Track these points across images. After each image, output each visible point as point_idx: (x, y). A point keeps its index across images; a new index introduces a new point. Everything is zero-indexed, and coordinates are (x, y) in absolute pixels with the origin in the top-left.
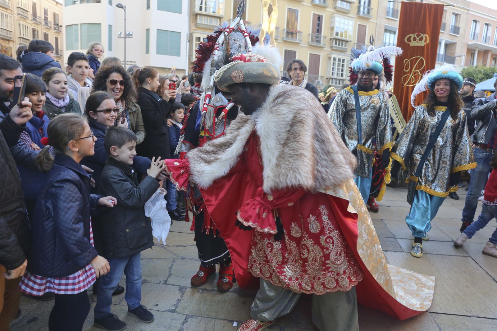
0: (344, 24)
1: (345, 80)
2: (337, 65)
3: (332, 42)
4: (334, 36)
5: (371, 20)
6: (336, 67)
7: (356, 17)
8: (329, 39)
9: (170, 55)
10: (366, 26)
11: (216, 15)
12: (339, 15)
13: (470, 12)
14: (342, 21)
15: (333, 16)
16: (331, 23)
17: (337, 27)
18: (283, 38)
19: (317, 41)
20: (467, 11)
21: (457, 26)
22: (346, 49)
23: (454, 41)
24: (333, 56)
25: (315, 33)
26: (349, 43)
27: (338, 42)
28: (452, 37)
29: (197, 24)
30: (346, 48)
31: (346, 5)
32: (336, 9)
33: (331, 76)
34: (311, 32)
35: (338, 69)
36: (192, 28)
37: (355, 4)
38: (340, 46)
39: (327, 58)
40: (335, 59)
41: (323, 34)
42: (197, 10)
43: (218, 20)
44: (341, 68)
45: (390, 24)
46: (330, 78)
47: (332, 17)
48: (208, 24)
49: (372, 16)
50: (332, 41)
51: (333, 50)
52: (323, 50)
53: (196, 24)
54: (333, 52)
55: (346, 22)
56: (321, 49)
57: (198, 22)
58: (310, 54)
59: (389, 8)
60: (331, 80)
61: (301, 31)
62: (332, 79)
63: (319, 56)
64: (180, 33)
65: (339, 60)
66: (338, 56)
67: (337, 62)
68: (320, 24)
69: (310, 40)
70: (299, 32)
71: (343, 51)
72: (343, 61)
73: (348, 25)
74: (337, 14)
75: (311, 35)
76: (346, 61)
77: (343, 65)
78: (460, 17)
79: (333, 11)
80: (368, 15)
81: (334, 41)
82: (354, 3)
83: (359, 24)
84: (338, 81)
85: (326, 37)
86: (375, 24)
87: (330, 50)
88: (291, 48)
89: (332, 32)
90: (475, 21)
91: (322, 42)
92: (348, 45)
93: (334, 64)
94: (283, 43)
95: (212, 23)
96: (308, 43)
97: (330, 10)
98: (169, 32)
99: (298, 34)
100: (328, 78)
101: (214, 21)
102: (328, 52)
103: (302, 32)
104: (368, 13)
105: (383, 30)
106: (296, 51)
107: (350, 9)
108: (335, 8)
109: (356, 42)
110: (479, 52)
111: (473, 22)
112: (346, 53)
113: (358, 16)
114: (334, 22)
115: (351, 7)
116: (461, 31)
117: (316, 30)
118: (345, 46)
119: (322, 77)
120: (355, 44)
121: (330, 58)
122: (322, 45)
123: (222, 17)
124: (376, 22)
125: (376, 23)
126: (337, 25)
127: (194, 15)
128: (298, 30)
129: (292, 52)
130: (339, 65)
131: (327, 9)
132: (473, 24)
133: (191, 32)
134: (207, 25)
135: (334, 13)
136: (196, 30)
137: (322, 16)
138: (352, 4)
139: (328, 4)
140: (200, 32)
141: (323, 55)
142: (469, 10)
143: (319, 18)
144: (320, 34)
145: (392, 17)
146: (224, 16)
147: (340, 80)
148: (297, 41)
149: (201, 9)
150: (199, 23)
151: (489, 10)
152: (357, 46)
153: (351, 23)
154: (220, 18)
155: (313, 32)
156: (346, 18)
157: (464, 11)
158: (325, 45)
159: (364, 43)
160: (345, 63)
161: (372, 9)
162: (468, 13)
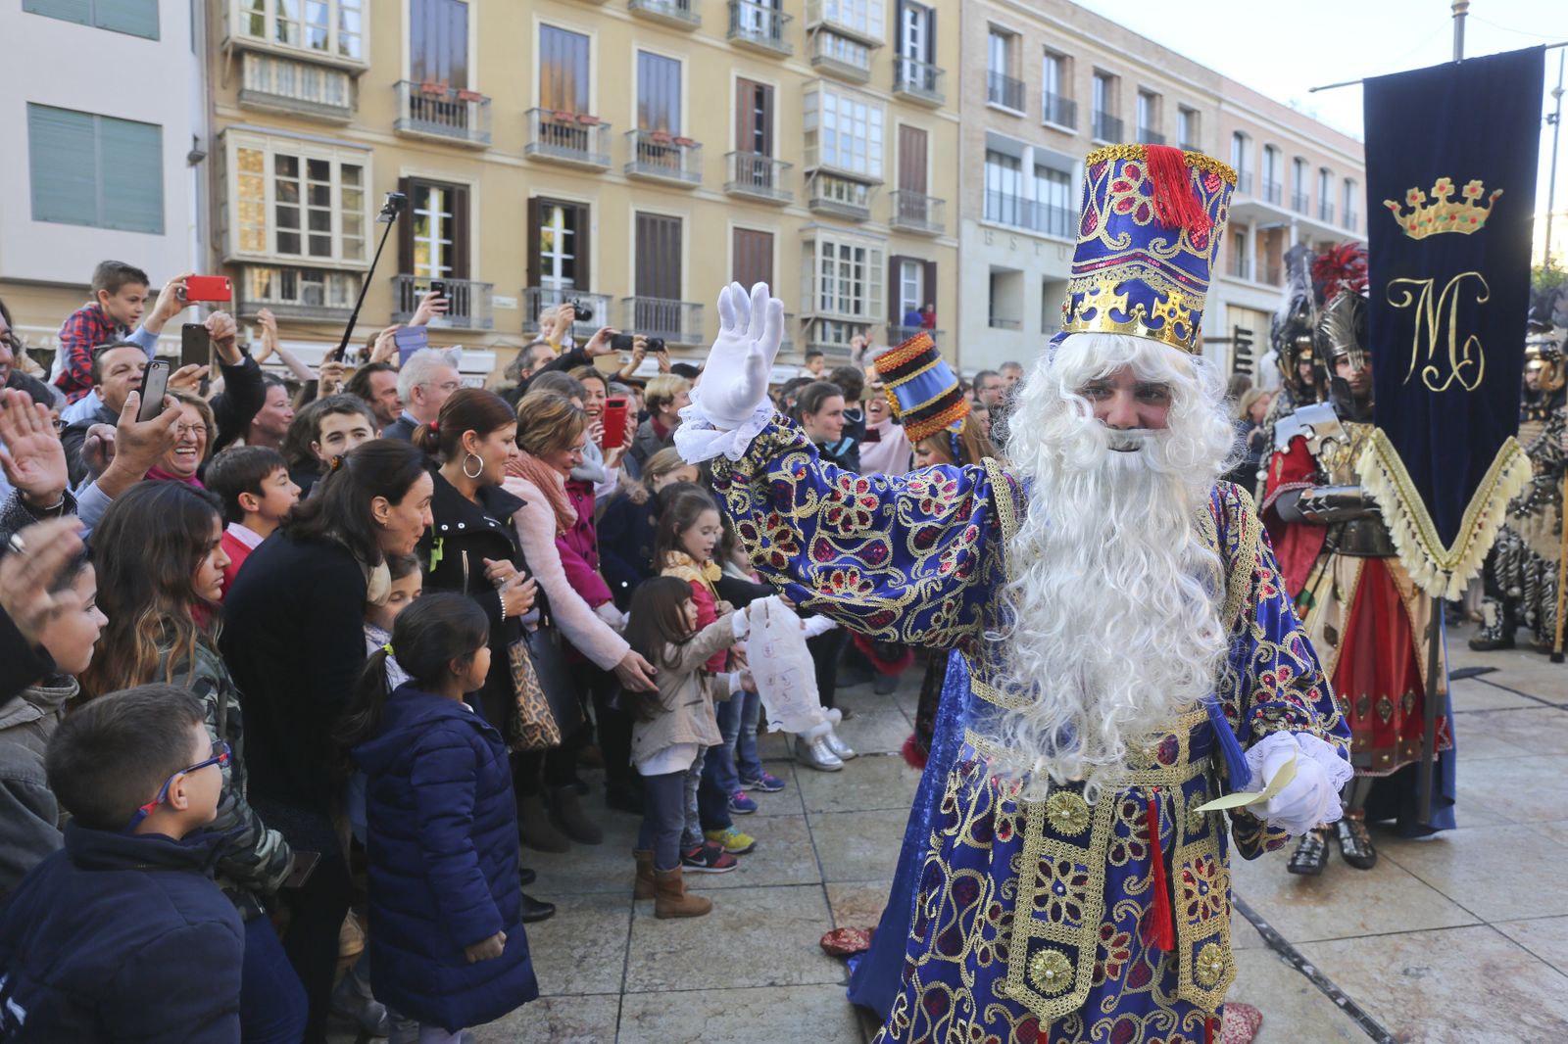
0: (852, 119)
1: (869, 325)
2: (837, 269)
3: (814, 186)
4: (821, 162)
5: (939, 113)
6: (835, 278)
7: (891, 99)
8: (804, 175)
9: (113, 228)
10: (924, 133)
11: (332, 55)
12: (833, 88)
13: (1225, 107)
14: (846, 107)
15: (812, 88)
16: (806, 114)
17: (827, 129)
18: (627, 166)
19: (758, 181)
20: (1214, 103)
22: (866, 212)
24: (821, 237)
25: (751, 151)
26: (875, 188)
27: (833, 184)
29: (245, 95)
31: (855, 54)
32: (818, 66)
33: (819, 312)
34: (732, 147)
35: (842, 284)
36: (220, 111)
37: (884, 50)
38: (844, 201)
39: (800, 246)
40: (828, 248)
41: (777, 154)
42: (239, 30)
43: (345, 81)
44: (852, 280)
45: (999, 129)
46: (817, 319)
47: (806, 95)
48: (299, 95)
49: (943, 98)
50: (814, 181)
51: (817, 213)
52: (782, 214)
53: (241, 92)
54: (820, 222)
55: (860, 112)
56: (778, 210)
57: (248, 85)
58: (736, 229)
59: (994, 74)
60: (819, 327)
61: (697, 140)
62: (823, 321)
63: (771, 236)
64: (158, 127)
65: (845, 250)
66: (840, 236)
67: (837, 260)
68: (765, 119)
69: (732, 177)
70: (688, 143)
71: (856, 219)
72: (860, 253)
73: (865, 122)
74: (825, 82)
75: (733, 159)
76: (868, 255)
77: (858, 271)
78: (1199, 119)
79: (809, 72)
80: (928, 92)
81: (821, 181)
82: (880, 46)
83: (902, 126)
84: (844, 331)
85: (790, 166)
86: (955, 127)
87: (807, 214)
88: (661, 206)
89: (809, 149)
90: (1239, 136)
91: (776, 184)
92: (872, 199)
93: (828, 269)
94: (627, 185)
95: (318, 94)
96: (726, 185)
97: (798, 66)
98: (97, 121)
99: (684, 150)
100: (805, 321)
101: (327, 85)
102: (801, 224)
103: (699, 145)
104: (930, 85)
105: (982, 149)
106: (680, 219)
107: (867, 68)
108: (815, 61)
109: (896, 188)
110: (1259, 233)
111: (1232, 137)
112: (865, 226)
113: (898, 93)
114: (816, 111)
115: (872, 61)
117: (750, 141)
118: (861, 200)
120: (892, 193)
121: (810, 244)
122: (776, 196)
123: (362, 71)
124: (956, 119)
125: (958, 124)
126: (827, 121)
127: (225, 54)
128: (685, 134)
129: (664, 224)
130: (845, 269)
131: (788, 64)
132: (1234, 144)
133: (219, 130)
134: (294, 100)
135: (814, 80)
136: (242, 121)
137: (771, 88)
138: (875, 52)
139: (791, 46)
140: (258, 129)
141: (783, 232)
142: (1220, 100)
143: (761, 96)
144: (769, 153)
145: (1005, 103)
146: (367, 63)
147: (851, 325)
148: (684, 180)
149: (257, 27)
150: (252, 92)
151: (1271, 103)
152: (901, 200)
153: (876, 117)
154: (354, 75)
155: (740, 146)
156: (858, 97)
157: (1208, 100)
158: (789, 194)
159: (924, 190)
160: (867, 264)
161: (943, 72)
162: (1218, 110)
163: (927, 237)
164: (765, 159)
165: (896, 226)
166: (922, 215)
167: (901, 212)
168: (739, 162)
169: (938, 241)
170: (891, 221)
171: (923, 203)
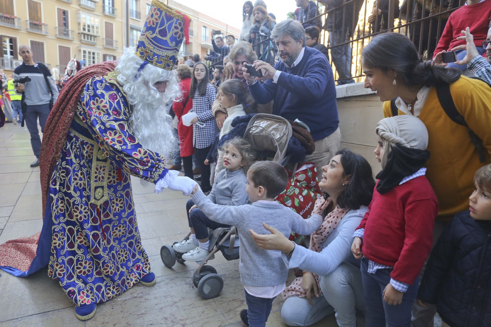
0: (90, 20)
2: (87, 57)
3: (81, 36)
4: (82, 31)
5: (116, 19)
6: (87, 59)
7: (102, 15)
8: (77, 34)
10: (112, 24)
12: (84, 12)
13: (199, 20)
15: (78, 12)
16: (78, 18)
17: (83, 21)
18: (27, 29)
19: (65, 35)
20: (197, 19)
24: (82, 49)
25: (62, 27)
26: (97, 38)
27: (86, 36)
30: (95, 42)
31: (91, 4)
32: (80, 7)
34: (57, 26)
35: (89, 61)
37: (99, 3)
38: (89, 40)
39: (77, 50)
40: (84, 52)
41: (70, 28)
44: (92, 60)
45: (134, 24)
47: (77, 13)
49: (117, 16)
51: (82, 43)
52: (72, 43)
54: (82, 45)
55: (92, 18)
56: (70, 42)
58: (59, 46)
59: (132, 10)
61: (46, 23)
63: (69, 48)
65: (89, 53)
66: (87, 49)
67: (87, 55)
68: (66, 19)
69: (57, 33)
70: (44, 24)
71: (93, 45)
72: (94, 54)
74: (82, 11)
75: (57, 28)
76: (96, 54)
77: (94, 58)
78: (192, 22)
79: (78, 7)
80: (113, 14)
81: (82, 35)
82: (97, 2)
83: (105, 22)
85: (74, 31)
87: (79, 43)
88: (37, 39)
89: (79, 27)
90: (205, 27)
91: (70, 36)
92: (97, 40)
93: (85, 56)
94: (27, 34)
96: (56, 35)
97: (75, 6)
99: (43, 26)
102: (77, 45)
103: (47, 25)
104: (113, 12)
106: (43, 43)
107: (94, 8)
108: (80, 5)
109: (104, 37)
111: (203, 27)
112: (96, 47)
113: (104, 14)
114: (80, 18)
115: (95, 6)
116: (195, 34)
117: (62, 24)
118: (94, 40)
120: (103, 39)
121: (80, 51)
122: (70, 38)
124: (121, 21)
125: (122, 22)
128: (43, 22)
129: (39, 44)
130: (89, 58)
131: (72, 5)
132: (203, 29)
135: (80, 10)
137: (67, 12)
138: (96, 4)
141: (73, 47)
142: (198, 18)
143: (65, 13)
144: (68, 27)
148: (43, 33)
151: (214, 20)
152: (106, 41)
153: (97, 20)
155: (59, 25)
156: (92, 15)
158: (73, 38)
159: (112, 38)
160: (96, 56)
161: (116, 9)
162: (198, 21)
163: (114, 50)
164: (67, 29)
165: (105, 47)
166: (112, 45)
167: (106, 43)
168: (59, 30)
169: (117, 51)
170: (103, 46)
171: (112, 42)
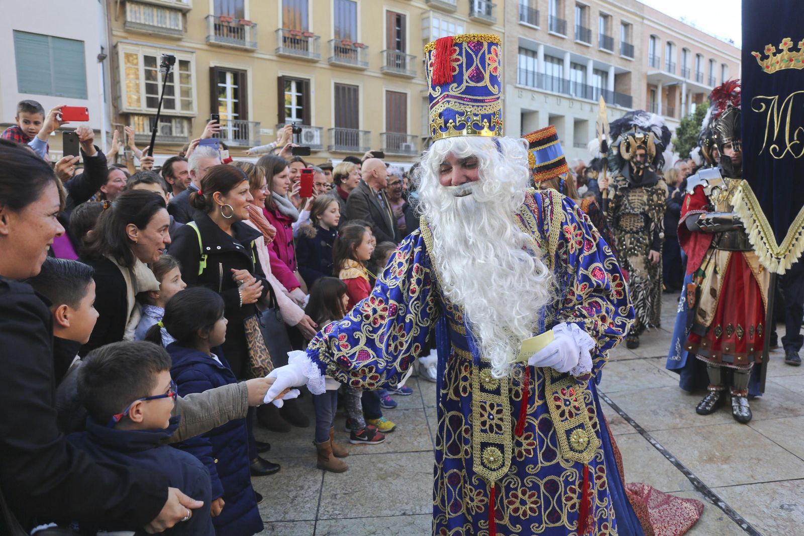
0: (448, 31)
7: (468, 20)
9: (59, 96)
11: (172, 2)
12: (437, 15)
13: (646, 22)
14: (444, 26)
15: (425, 15)
16: (423, 29)
18: (329, 58)
19: (398, 65)
20: (640, 20)
21: (630, 43)
23: (627, 69)
25: (394, 49)
28: (624, 61)
29: (127, 24)
32: (429, 4)
34: (385, 48)
36: (114, 33)
39: (421, 99)
41: (408, 51)
43: (180, 16)
45: (526, 36)
47: (423, 19)
48: (156, 24)
49: (495, 19)
52: (411, 83)
53: (125, 23)
55: (451, 28)
56: (408, 80)
57: (129, 19)
58: (387, 91)
59: (522, 6)
61: (366, 44)
63: (406, 94)
68: (401, 32)
69: (385, 64)
70: (361, 46)
74: (433, 12)
75: (385, 54)
78: (632, 29)
79: (425, 7)
80: (488, 16)
85: (415, 57)
86: (502, 35)
88: (347, 80)
90: (653, 37)
91: (408, 67)
94: (329, 69)
95: (165, 23)
96: (382, 68)
97: (418, 3)
98: (48, 39)
99: (359, 50)
100: (424, 140)
101: (170, 18)
102: (421, 88)
103: (367, 47)
104: (489, 13)
105: (516, 47)
106: (358, 87)
107: (455, 4)
108: (427, 1)
110: (663, 89)
111: (649, 38)
113: (472, 17)
114: (429, 28)
116: (636, 52)
117: (394, 45)
119: (414, 137)
122: (408, 73)
123: (188, 11)
124: (503, 31)
125: (504, 33)
126: (434, 33)
128: (359, 41)
129: (349, 89)
131: (413, 3)
132: (651, 41)
133: (114, 43)
134: (153, 26)
135: (427, 11)
136: (126, 38)
137: (405, 16)
140: (134, 42)
141: (412, 93)
142: (643, 18)
143: (399, 20)
144: (404, 51)
145: (528, 22)
146: (191, 6)
148: (359, 65)
150: (131, 22)
151: (671, 19)
154: (184, 12)
155: (388, 47)
156: (451, 20)
157: (637, 18)
158: (415, 72)
161: (495, 5)
162: (642, 23)
164: (402, 54)
168: (388, 56)
